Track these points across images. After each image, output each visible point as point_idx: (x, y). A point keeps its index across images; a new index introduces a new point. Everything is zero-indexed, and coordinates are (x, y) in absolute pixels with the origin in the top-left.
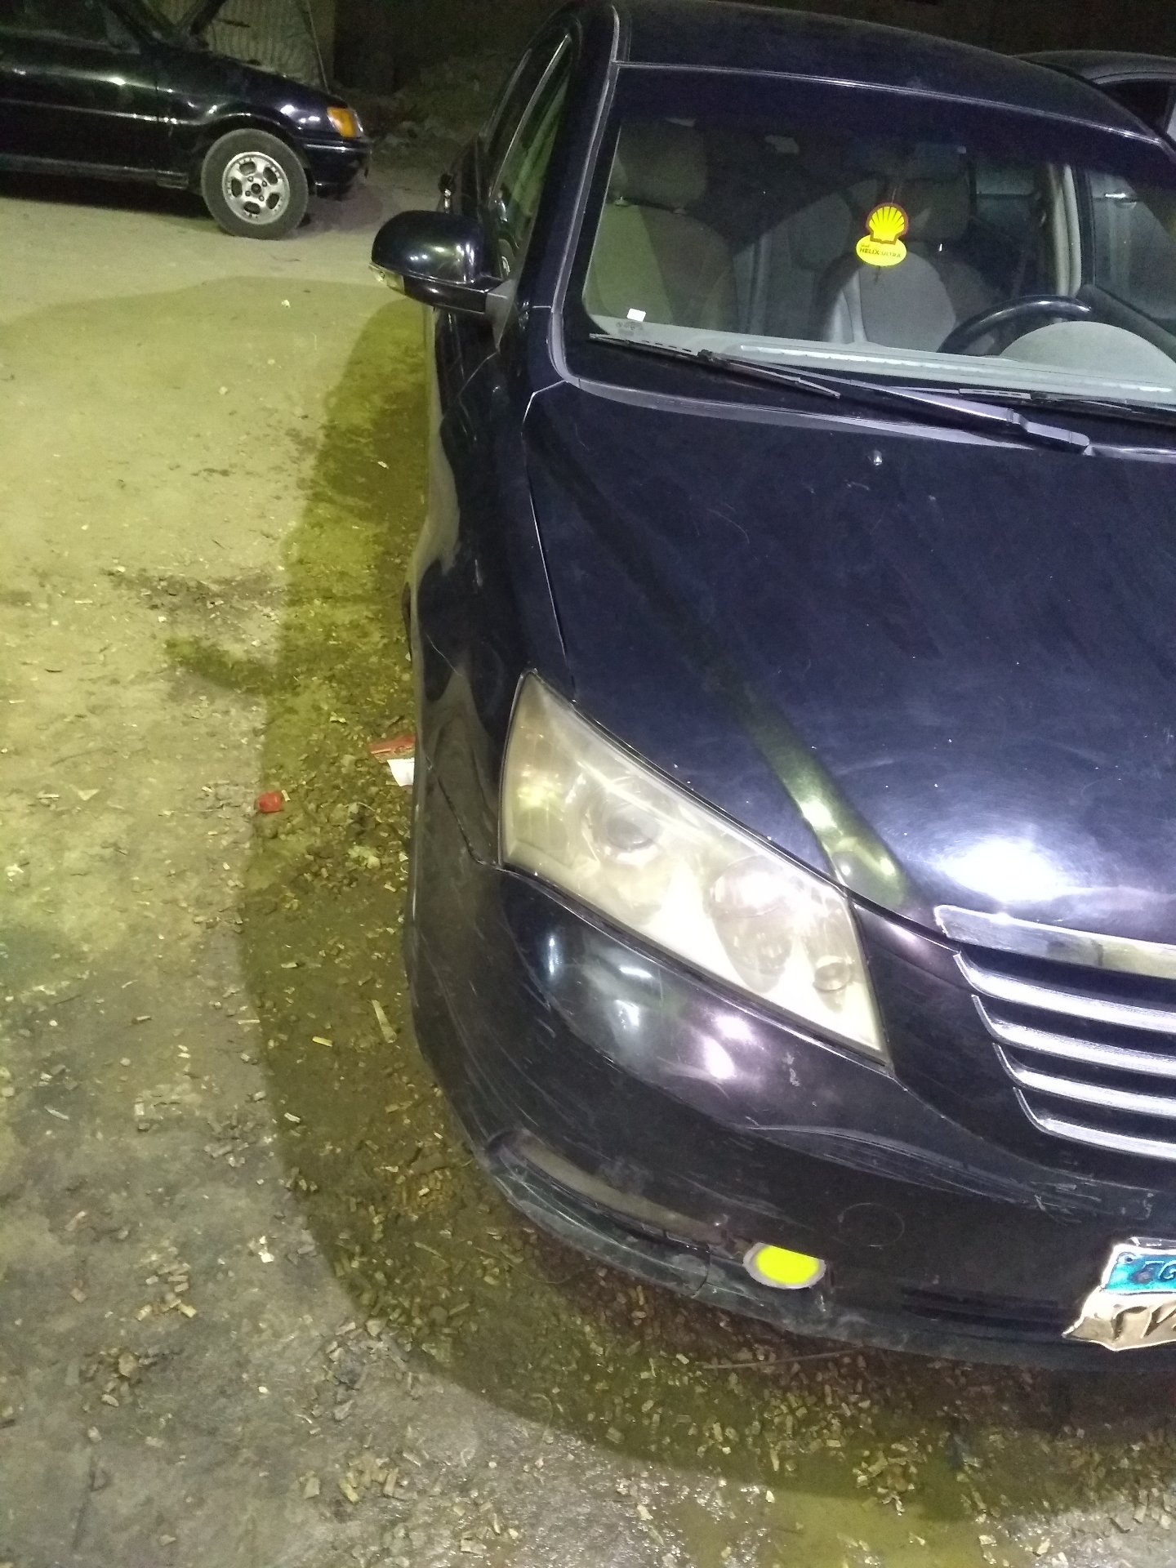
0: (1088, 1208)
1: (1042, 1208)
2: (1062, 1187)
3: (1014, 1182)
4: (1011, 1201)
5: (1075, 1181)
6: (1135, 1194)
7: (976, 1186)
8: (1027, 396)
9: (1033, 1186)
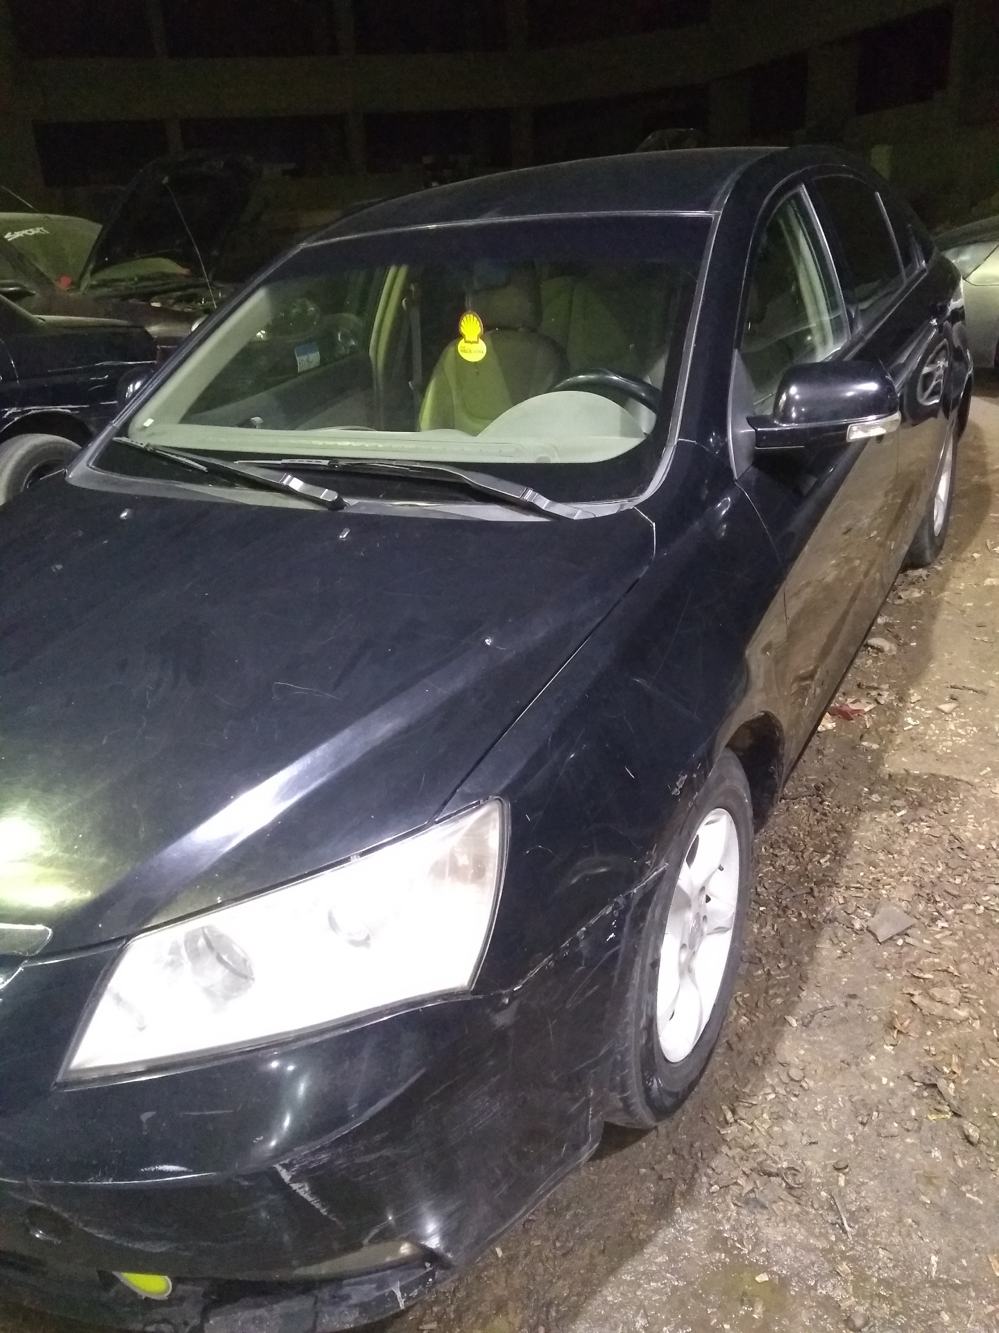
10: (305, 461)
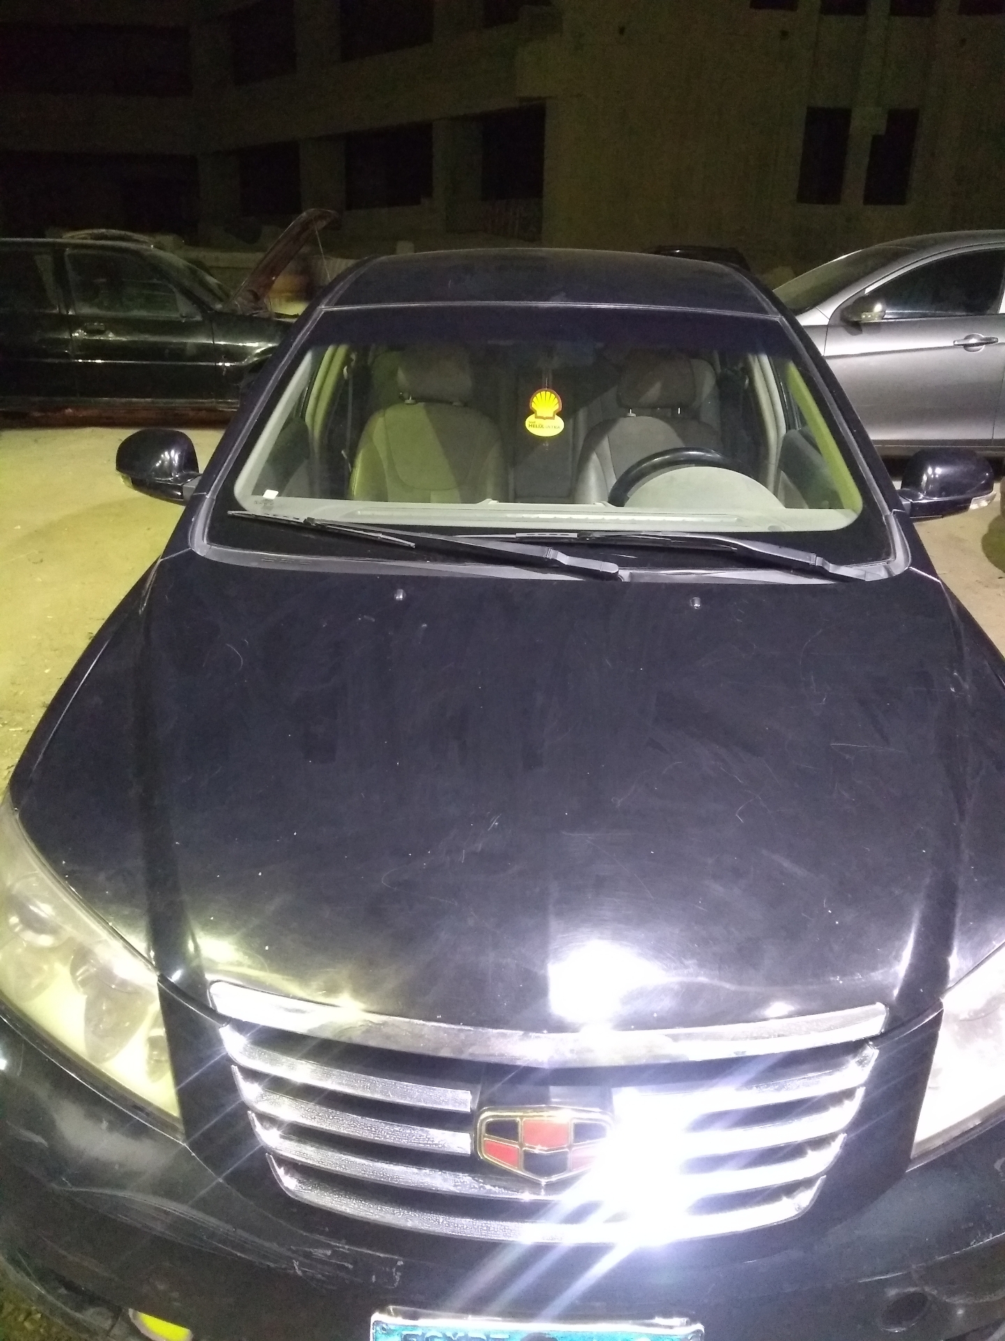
0: (342, 1274)
1: (299, 1273)
2: (319, 1253)
3: (274, 1246)
4: (272, 1265)
5: (329, 1246)
6: (383, 1261)
7: (243, 1250)
8: (575, 535)
9: (294, 1252)
10: (548, 535)
